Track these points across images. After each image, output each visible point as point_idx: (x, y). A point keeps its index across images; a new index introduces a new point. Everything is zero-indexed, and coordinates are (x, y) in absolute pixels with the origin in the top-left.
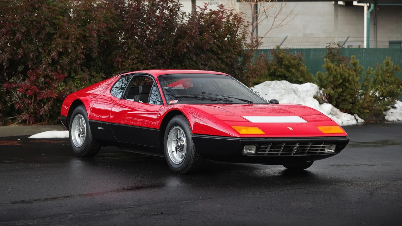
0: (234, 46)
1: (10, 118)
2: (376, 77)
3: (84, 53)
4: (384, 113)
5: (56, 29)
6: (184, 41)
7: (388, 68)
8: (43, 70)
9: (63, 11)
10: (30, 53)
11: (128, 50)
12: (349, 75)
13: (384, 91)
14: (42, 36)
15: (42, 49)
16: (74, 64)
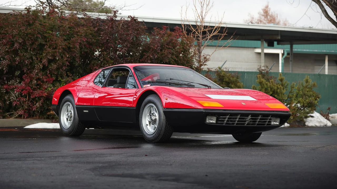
0: (187, 61)
1: (8, 113)
2: (298, 92)
3: (69, 61)
4: (305, 119)
5: (46, 42)
6: (148, 54)
7: (307, 84)
8: (36, 74)
9: (52, 27)
10: (25, 60)
11: (103, 61)
12: (278, 88)
13: (304, 102)
14: (35, 46)
15: (35, 57)
16: (61, 70)
